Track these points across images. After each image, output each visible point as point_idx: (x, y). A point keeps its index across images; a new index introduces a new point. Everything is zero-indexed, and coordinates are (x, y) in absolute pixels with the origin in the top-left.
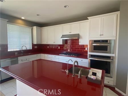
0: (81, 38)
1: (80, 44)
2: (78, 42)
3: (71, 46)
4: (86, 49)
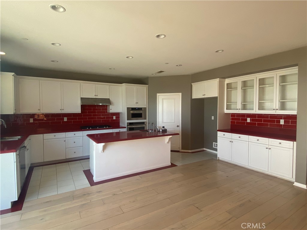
0: (112, 104)
1: (111, 111)
4: (114, 118)
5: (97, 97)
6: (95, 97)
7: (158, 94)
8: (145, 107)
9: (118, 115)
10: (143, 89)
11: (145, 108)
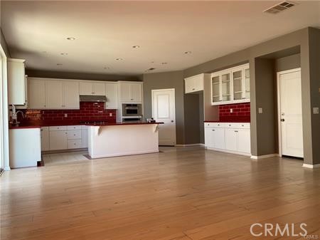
0: (108, 101)
4: (111, 115)
7: (153, 91)
8: (141, 103)
9: (114, 111)
10: (138, 86)
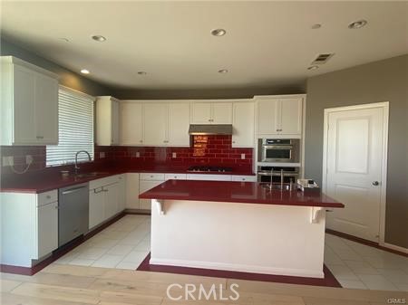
0: (237, 133)
1: (234, 146)
2: (230, 142)
3: (206, 151)
4: (243, 157)
5: (212, 123)
6: (209, 123)
7: (326, 111)
8: (299, 137)
9: (249, 151)
10: (296, 102)
11: (298, 141)
